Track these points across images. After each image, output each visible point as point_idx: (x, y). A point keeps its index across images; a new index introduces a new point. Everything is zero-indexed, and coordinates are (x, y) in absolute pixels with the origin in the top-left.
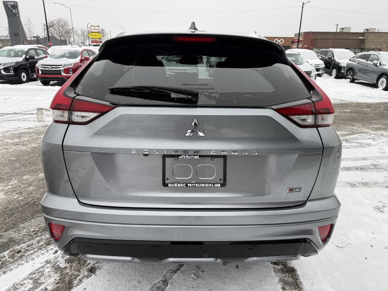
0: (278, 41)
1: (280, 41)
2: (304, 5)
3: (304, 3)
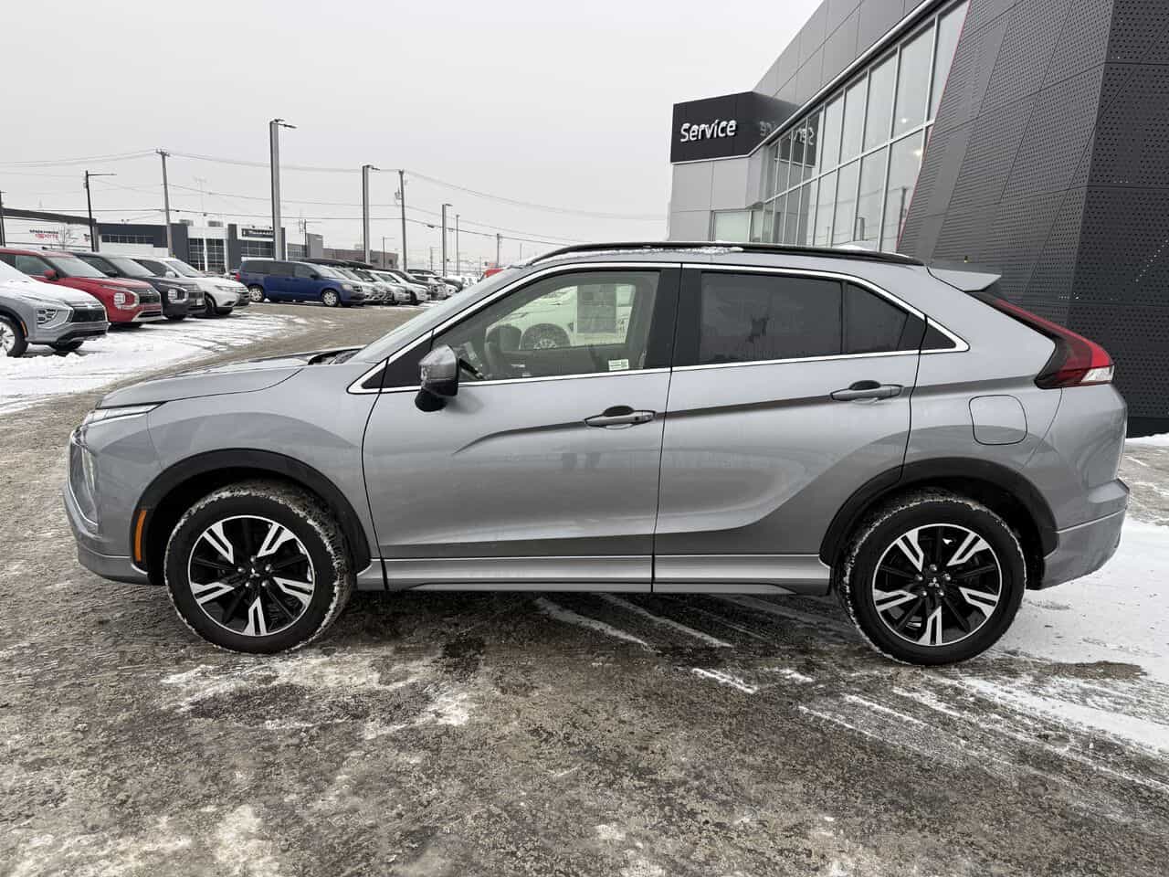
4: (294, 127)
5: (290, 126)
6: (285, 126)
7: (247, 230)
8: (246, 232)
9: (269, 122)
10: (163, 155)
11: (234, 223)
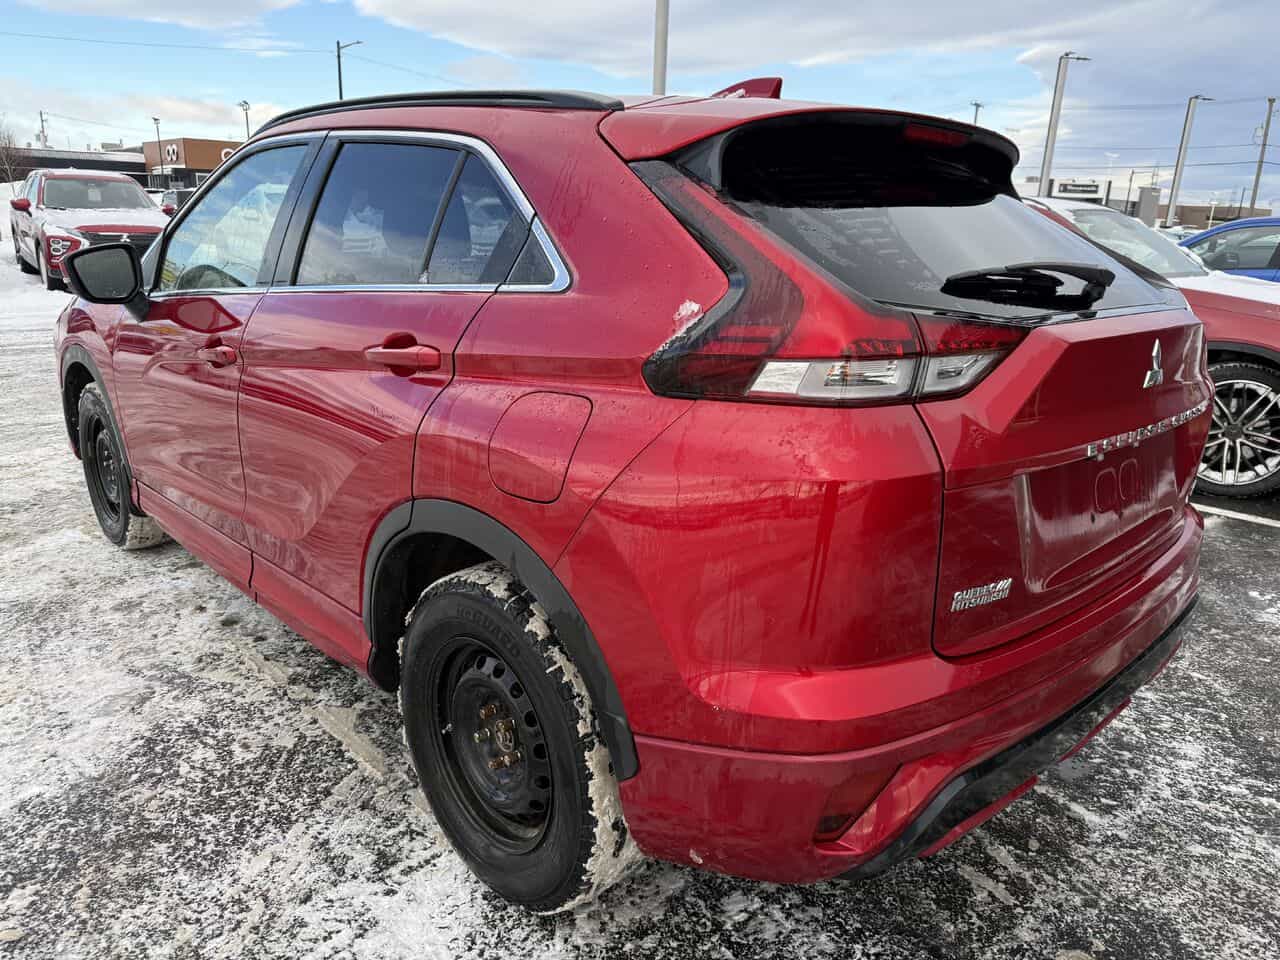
2: (342, 51)
3: (341, 45)
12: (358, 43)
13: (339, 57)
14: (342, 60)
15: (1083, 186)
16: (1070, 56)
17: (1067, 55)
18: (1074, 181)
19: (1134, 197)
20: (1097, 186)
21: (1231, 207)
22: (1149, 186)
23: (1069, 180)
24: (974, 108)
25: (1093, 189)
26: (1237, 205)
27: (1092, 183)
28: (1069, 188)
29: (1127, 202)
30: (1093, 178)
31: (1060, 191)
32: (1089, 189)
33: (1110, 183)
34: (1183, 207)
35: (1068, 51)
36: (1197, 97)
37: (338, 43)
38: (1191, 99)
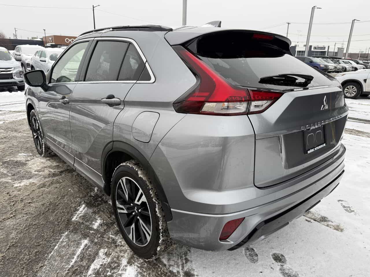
0: (69, 40)
1: (71, 40)
2: (94, 8)
3: (94, 6)
4: (321, 8)
5: (320, 8)
6: (318, 8)
7: (315, 47)
8: (315, 48)
9: (312, 8)
10: (289, 24)
11: (311, 45)
12: (99, 6)
13: (93, 10)
14: (94, 11)
15: (321, 47)
16: (315, 7)
17: (314, 7)
18: (318, 46)
19: (336, 51)
20: (325, 47)
21: (365, 53)
22: (341, 47)
23: (316, 45)
24: (288, 24)
25: (324, 48)
26: (367, 53)
27: (323, 46)
28: (317, 48)
29: (334, 52)
30: (324, 45)
31: (314, 49)
32: (323, 48)
33: (329, 46)
34: (351, 54)
35: (315, 6)
36: (355, 20)
37: (93, 6)
38: (353, 20)
